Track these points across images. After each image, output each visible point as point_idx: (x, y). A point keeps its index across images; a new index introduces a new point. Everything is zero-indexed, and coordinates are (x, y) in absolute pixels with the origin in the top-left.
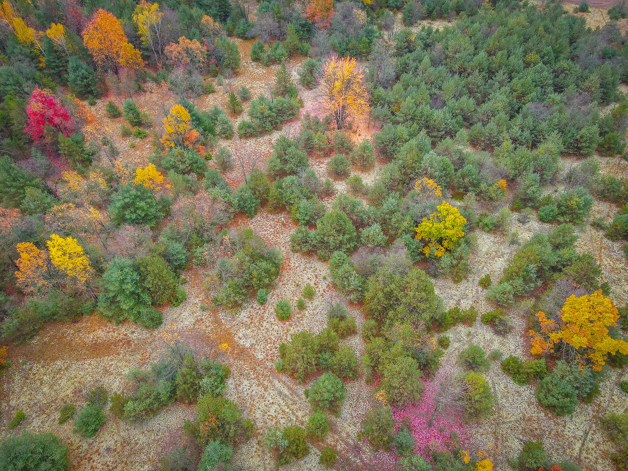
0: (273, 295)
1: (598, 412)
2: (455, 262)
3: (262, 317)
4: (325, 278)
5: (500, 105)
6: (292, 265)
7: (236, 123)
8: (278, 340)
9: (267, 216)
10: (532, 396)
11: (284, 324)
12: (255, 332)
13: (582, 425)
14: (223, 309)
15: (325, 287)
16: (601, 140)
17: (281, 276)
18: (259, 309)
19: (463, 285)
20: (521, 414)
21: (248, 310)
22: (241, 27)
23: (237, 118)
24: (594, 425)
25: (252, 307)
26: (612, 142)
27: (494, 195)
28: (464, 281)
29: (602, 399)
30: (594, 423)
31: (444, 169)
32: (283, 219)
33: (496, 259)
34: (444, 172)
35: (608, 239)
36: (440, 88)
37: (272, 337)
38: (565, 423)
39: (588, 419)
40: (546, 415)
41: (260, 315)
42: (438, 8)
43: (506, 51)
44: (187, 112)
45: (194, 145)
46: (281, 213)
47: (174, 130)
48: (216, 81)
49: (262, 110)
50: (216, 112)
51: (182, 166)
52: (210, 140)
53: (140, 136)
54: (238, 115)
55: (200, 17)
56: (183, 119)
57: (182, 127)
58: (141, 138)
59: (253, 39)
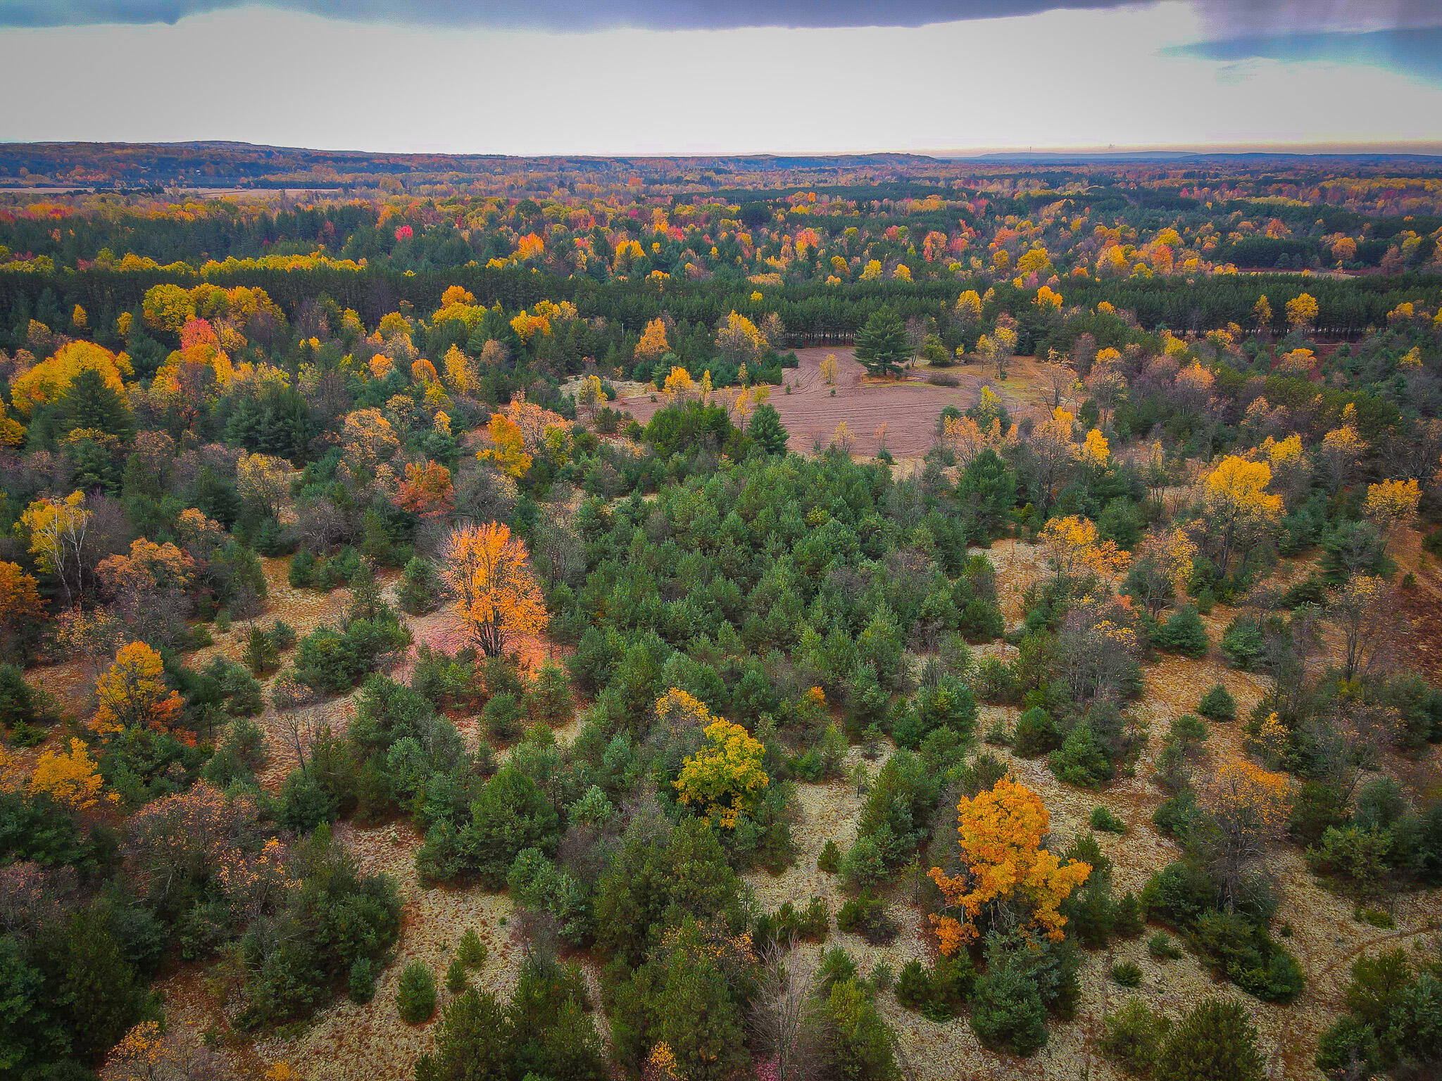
0: (387, 980)
1: (1091, 1031)
2: (762, 829)
3: (365, 1029)
4: (503, 922)
5: (781, 583)
6: (427, 913)
7: (268, 688)
8: (410, 1066)
9: (356, 835)
10: (968, 1035)
11: (422, 1030)
12: (352, 1063)
13: (1072, 1063)
14: (265, 1037)
15: (506, 938)
16: (959, 614)
17: (402, 939)
18: (358, 1014)
19: (790, 877)
20: (957, 1074)
21: (330, 1022)
22: (265, 534)
23: (267, 680)
24: (1092, 1057)
25: (339, 1015)
26: (979, 615)
27: (806, 715)
28: (790, 870)
29: (1091, 1007)
30: (1092, 1053)
31: (707, 686)
32: (393, 834)
33: (840, 822)
34: (708, 690)
35: (1021, 757)
36: (673, 575)
37: (395, 1063)
38: (1041, 1067)
39: (1079, 1048)
40: (1003, 1063)
41: (359, 1025)
42: (644, 474)
43: (771, 509)
44: (158, 656)
45: (170, 729)
46: (389, 824)
47: (125, 694)
48: (215, 626)
49: (326, 646)
50: (220, 668)
51: (144, 765)
52: (209, 718)
53: (28, 741)
54: (270, 675)
55: (177, 512)
56: (148, 672)
57: (144, 685)
58: (30, 745)
59: (291, 552)
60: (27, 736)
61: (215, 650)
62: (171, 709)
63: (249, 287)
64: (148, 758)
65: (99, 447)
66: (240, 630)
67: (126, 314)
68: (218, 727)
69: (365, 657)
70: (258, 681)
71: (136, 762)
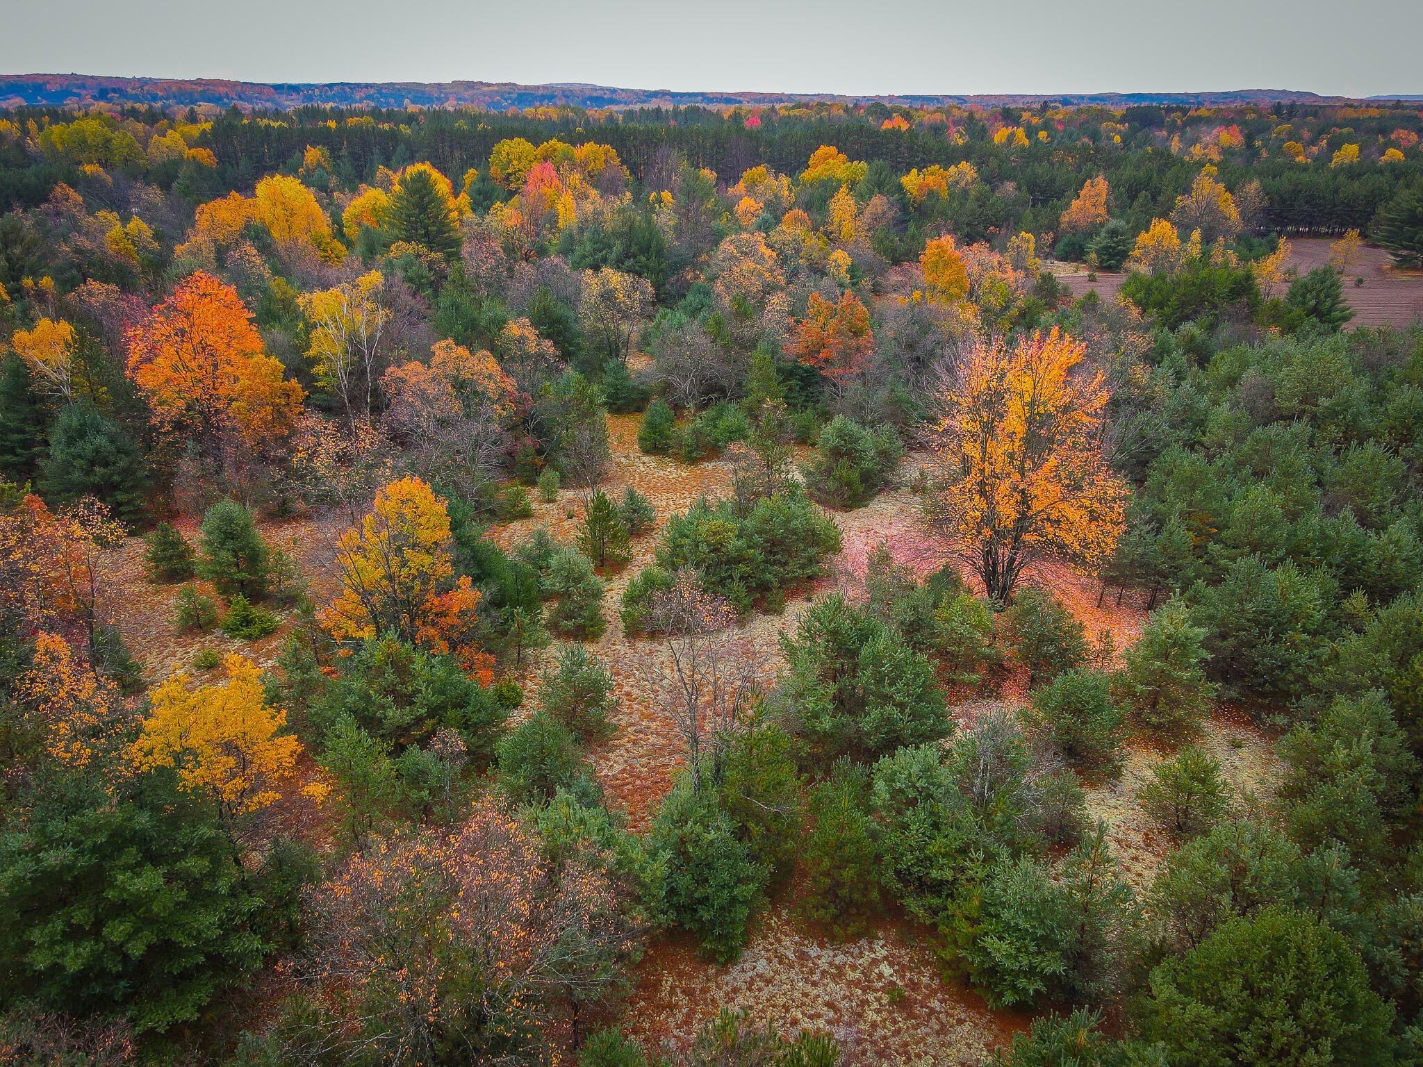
7: (612, 594)
9: (803, 956)
22: (610, 379)
23: (613, 580)
32: (887, 970)
44: (442, 508)
45: (453, 647)
46: (872, 939)
47: (381, 572)
48: (536, 492)
49: (715, 534)
50: (542, 551)
51: (395, 715)
52: (518, 634)
53: (246, 631)
54: (615, 572)
55: (501, 323)
56: (425, 536)
57: (419, 560)
58: (249, 637)
59: (639, 410)
60: (247, 621)
61: (534, 525)
62: (456, 610)
63: (598, 142)
64: (406, 700)
65: (421, 266)
66: (570, 501)
67: (472, 171)
68: (530, 651)
69: (775, 563)
70: (598, 579)
71: (383, 707)
